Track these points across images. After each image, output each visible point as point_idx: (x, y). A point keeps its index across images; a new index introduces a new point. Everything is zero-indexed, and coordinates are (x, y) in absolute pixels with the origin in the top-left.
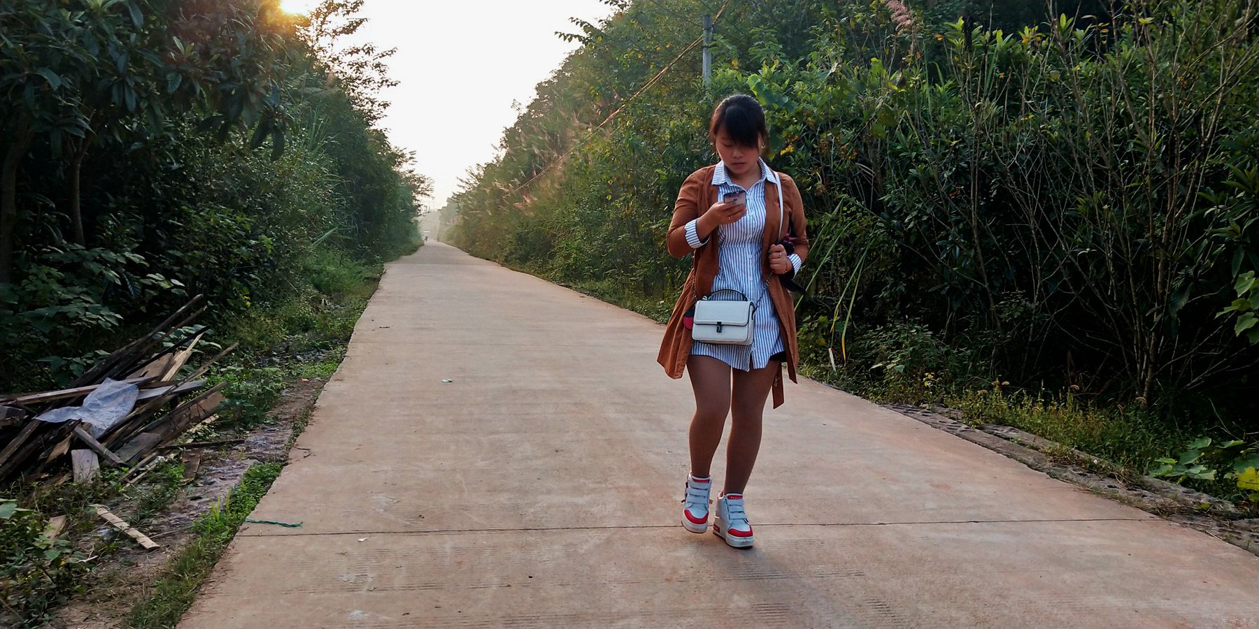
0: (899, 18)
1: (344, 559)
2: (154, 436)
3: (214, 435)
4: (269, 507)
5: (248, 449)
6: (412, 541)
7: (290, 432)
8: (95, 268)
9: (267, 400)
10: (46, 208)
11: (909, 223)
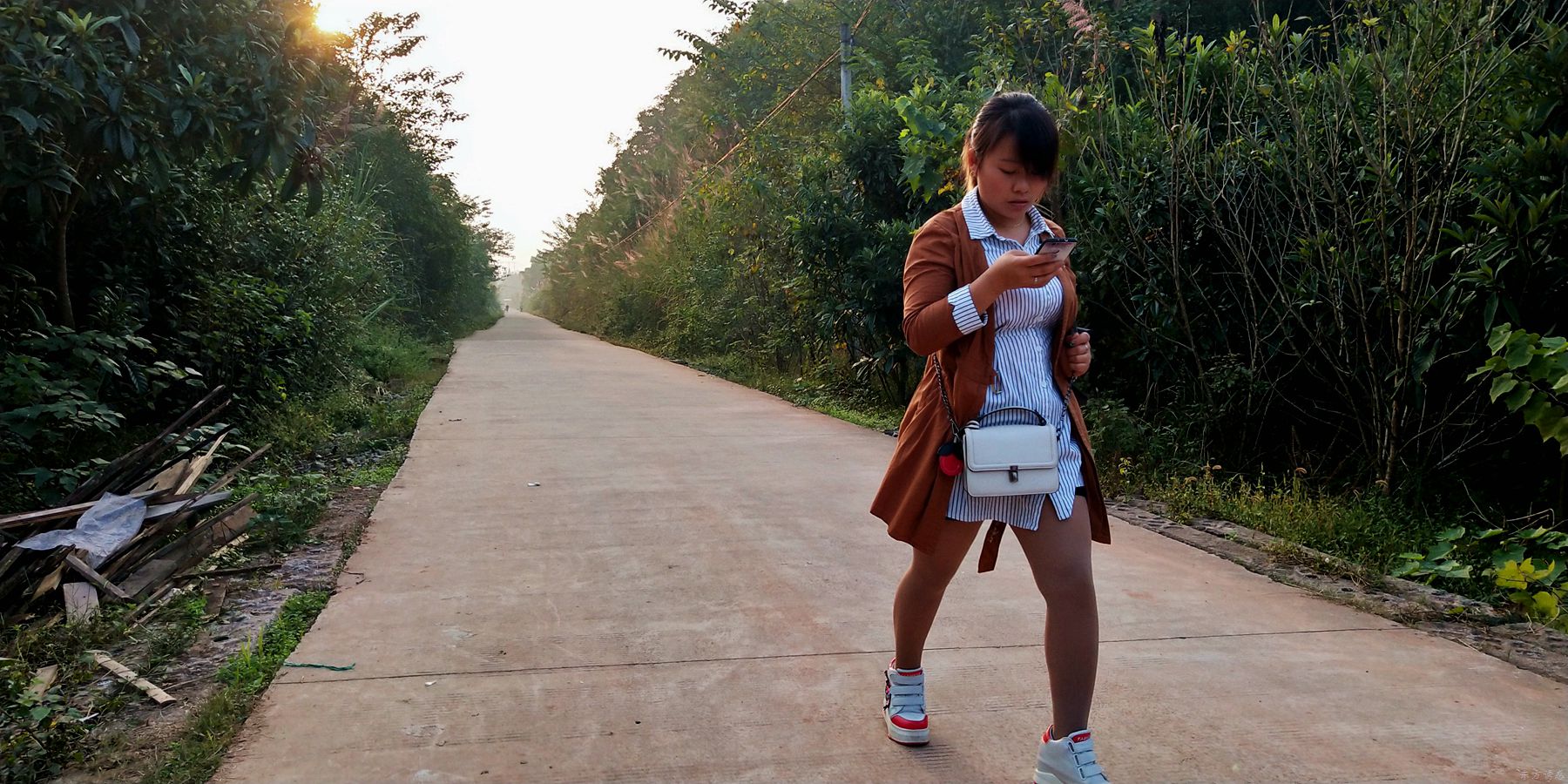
0: (1078, 23)
1: (407, 707)
2: (168, 563)
3: (243, 559)
4: (312, 647)
5: (286, 576)
6: (491, 683)
7: (339, 553)
8: (88, 355)
9: (309, 514)
10: (25, 282)
11: (1098, 274)
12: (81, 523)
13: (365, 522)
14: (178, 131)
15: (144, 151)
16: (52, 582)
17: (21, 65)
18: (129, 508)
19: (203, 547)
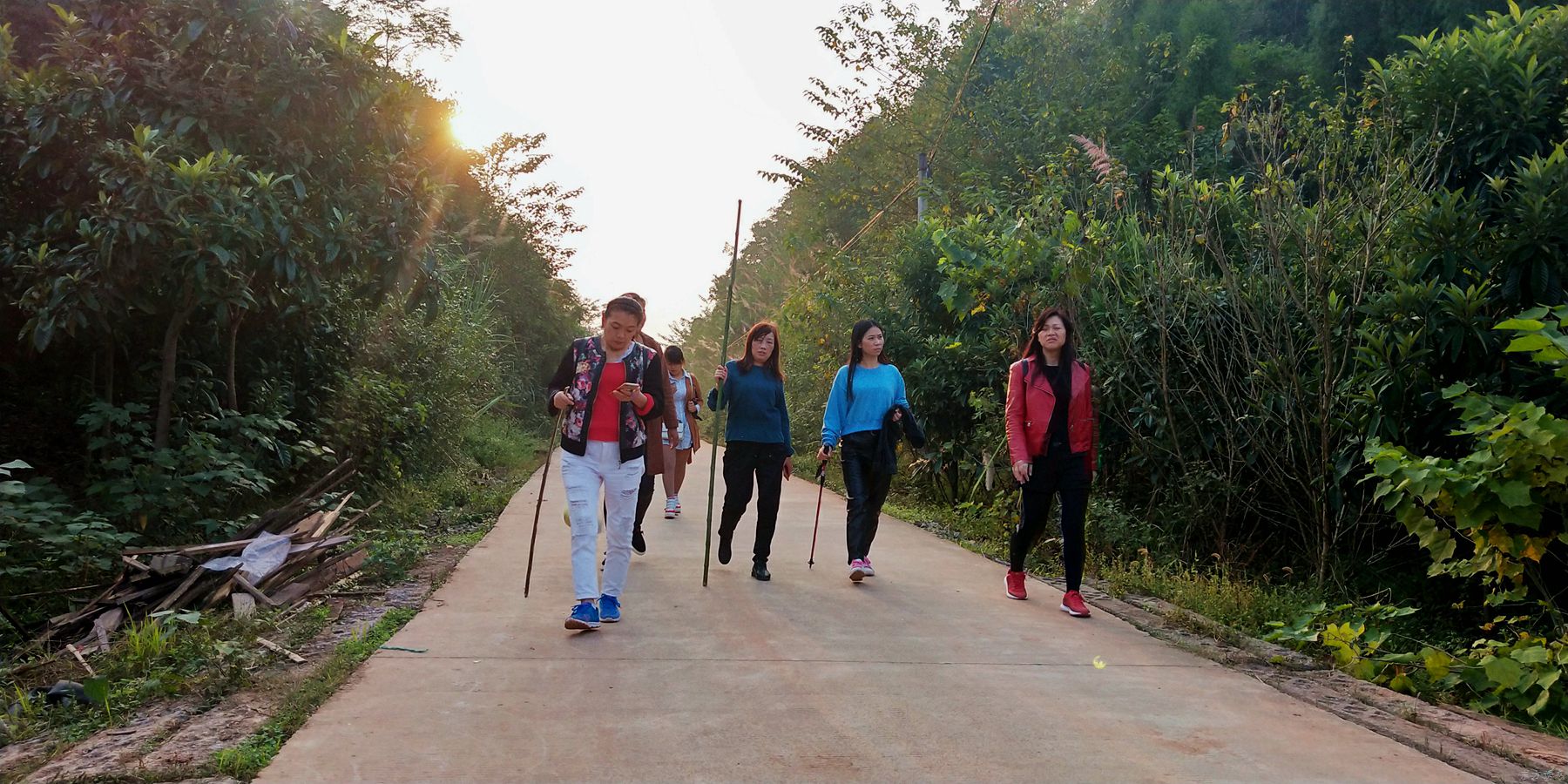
0: (1101, 166)
1: (458, 672)
2: (304, 586)
3: (357, 587)
4: (400, 639)
5: (388, 600)
6: (520, 664)
7: (428, 587)
8: (251, 434)
9: (410, 560)
10: (205, 375)
12: (245, 553)
13: (453, 569)
14: (330, 259)
15: (303, 275)
16: (225, 591)
17: (220, 213)
18: (279, 543)
19: (328, 578)
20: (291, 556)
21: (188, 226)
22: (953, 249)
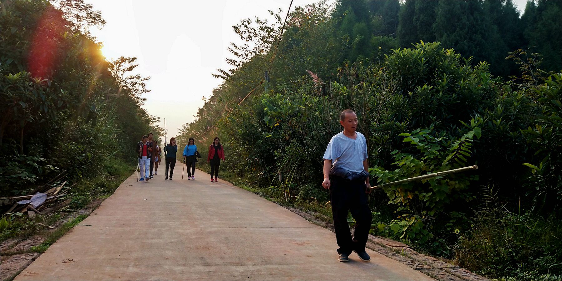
1: (101, 230)
2: (51, 209)
3: (68, 210)
4: (83, 223)
5: (78, 213)
7: (92, 210)
8: (31, 163)
10: (13, 143)
12: (31, 199)
14: (59, 106)
16: (25, 210)
17: (23, 91)
18: (43, 196)
19: (59, 207)
20: (46, 200)
21: (12, 95)
22: (268, 106)
